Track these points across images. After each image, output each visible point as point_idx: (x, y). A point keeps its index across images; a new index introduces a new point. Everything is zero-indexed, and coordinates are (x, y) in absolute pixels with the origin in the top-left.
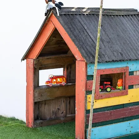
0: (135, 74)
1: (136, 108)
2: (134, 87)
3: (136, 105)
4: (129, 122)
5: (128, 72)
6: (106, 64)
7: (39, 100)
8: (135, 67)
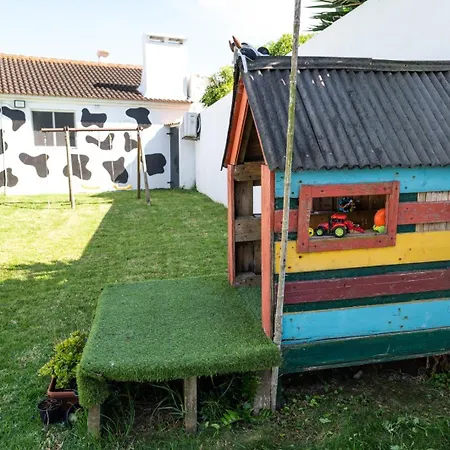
0: (420, 198)
1: (420, 276)
2: (417, 228)
3: (423, 269)
4: (399, 305)
5: (396, 196)
6: (327, 173)
7: (245, 240)
8: (422, 183)
